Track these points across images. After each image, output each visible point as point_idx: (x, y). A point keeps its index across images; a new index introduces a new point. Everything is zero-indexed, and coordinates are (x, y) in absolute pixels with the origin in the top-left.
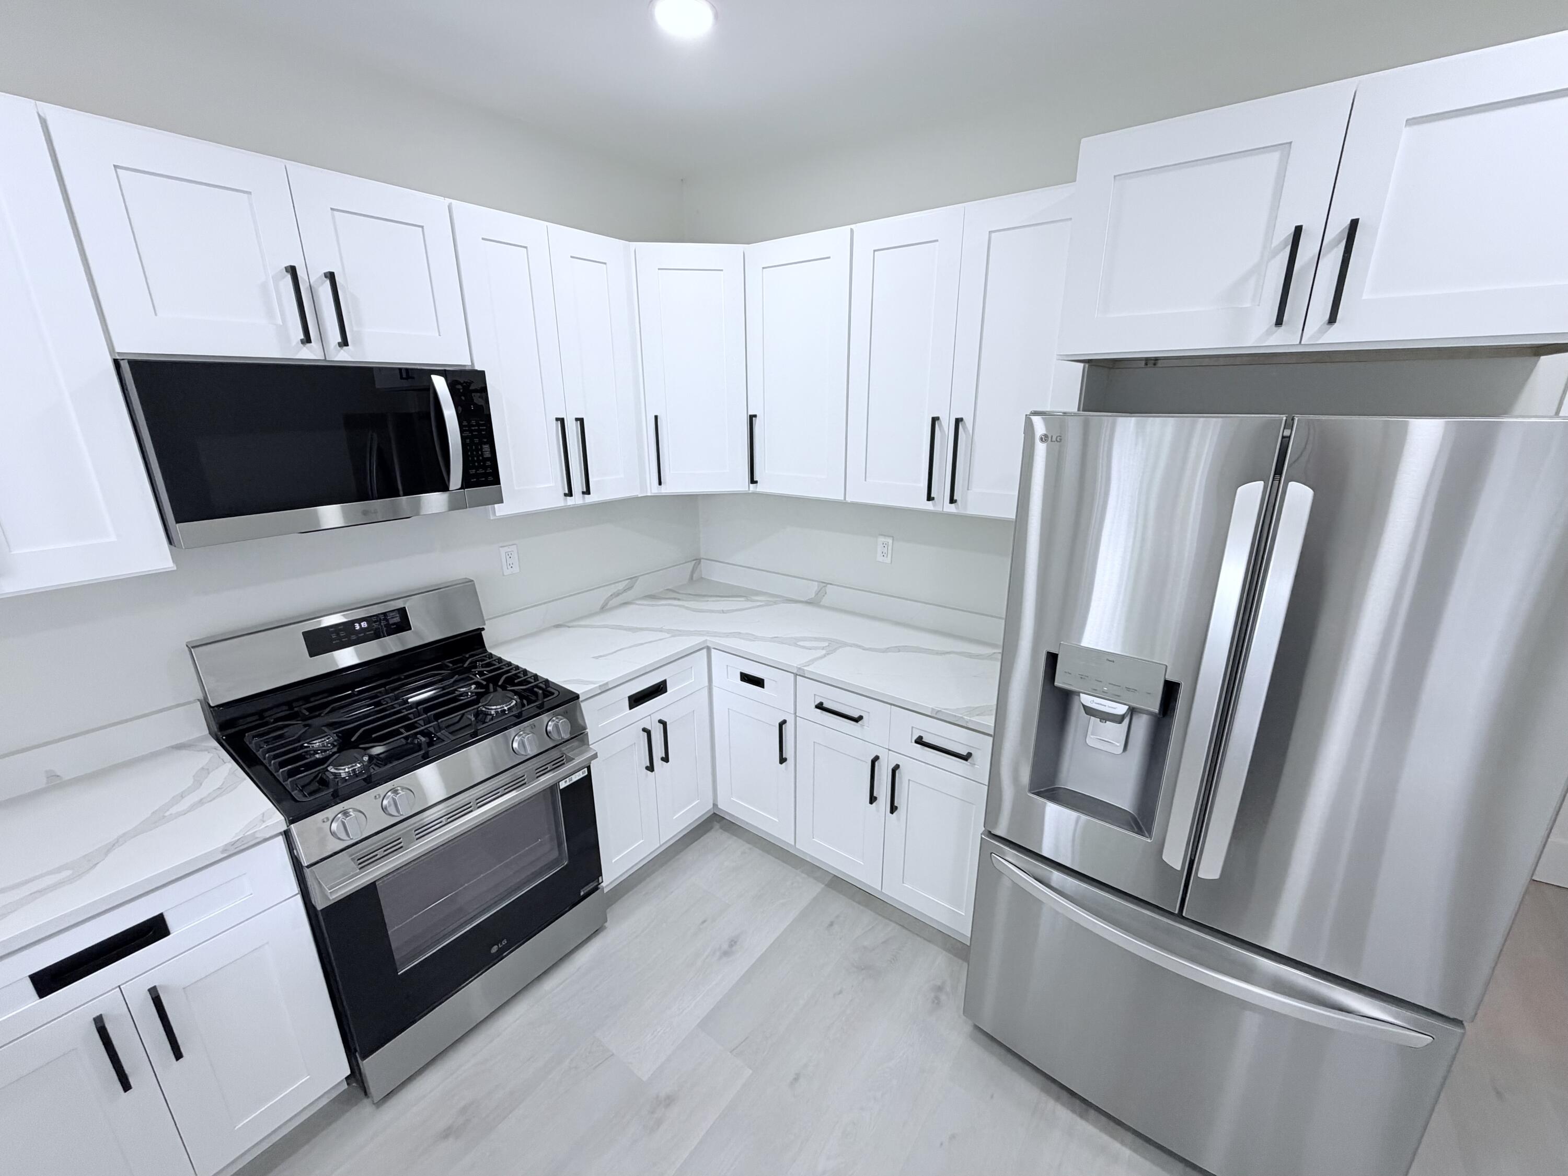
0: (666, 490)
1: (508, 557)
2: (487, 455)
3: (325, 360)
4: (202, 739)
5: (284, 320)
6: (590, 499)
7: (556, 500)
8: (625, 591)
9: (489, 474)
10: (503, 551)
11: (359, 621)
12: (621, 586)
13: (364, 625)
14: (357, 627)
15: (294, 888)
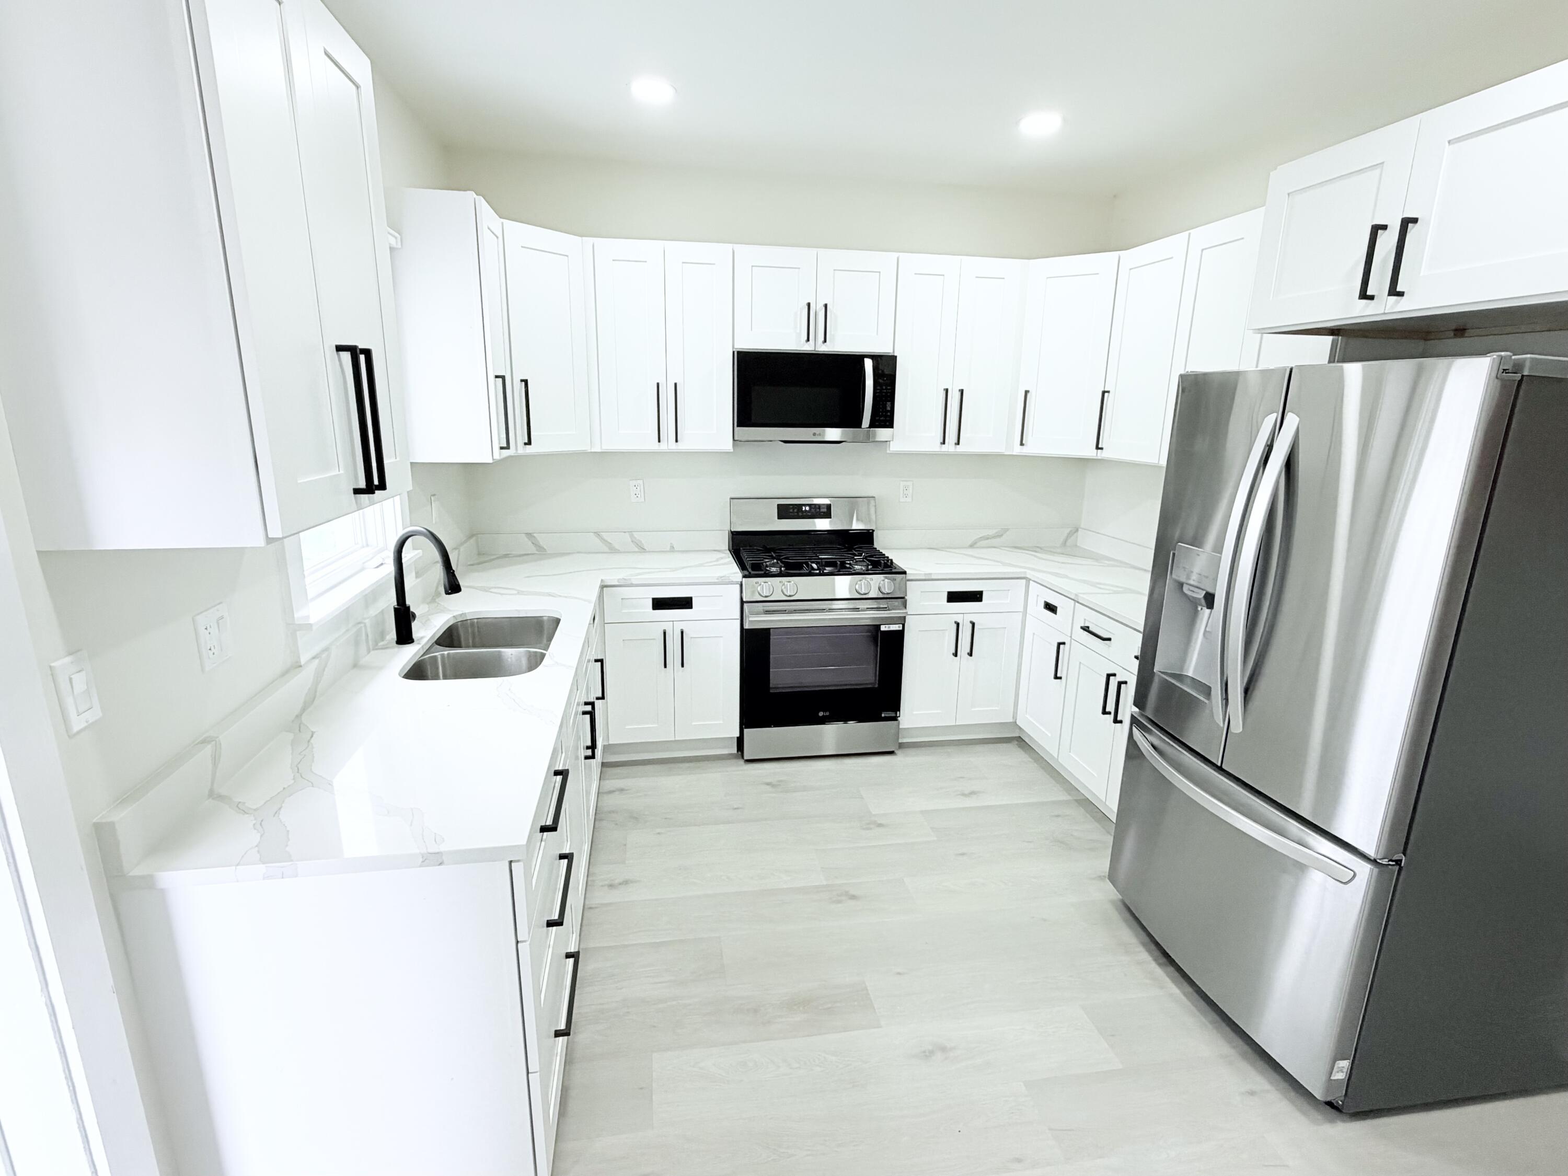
0: (1027, 450)
1: (905, 489)
2: (889, 408)
3: (815, 350)
4: (726, 550)
5: (800, 331)
6: (960, 449)
7: (934, 445)
8: (994, 537)
9: (888, 421)
10: (902, 484)
11: (805, 505)
12: (991, 532)
13: (807, 508)
14: (804, 508)
15: (738, 616)
